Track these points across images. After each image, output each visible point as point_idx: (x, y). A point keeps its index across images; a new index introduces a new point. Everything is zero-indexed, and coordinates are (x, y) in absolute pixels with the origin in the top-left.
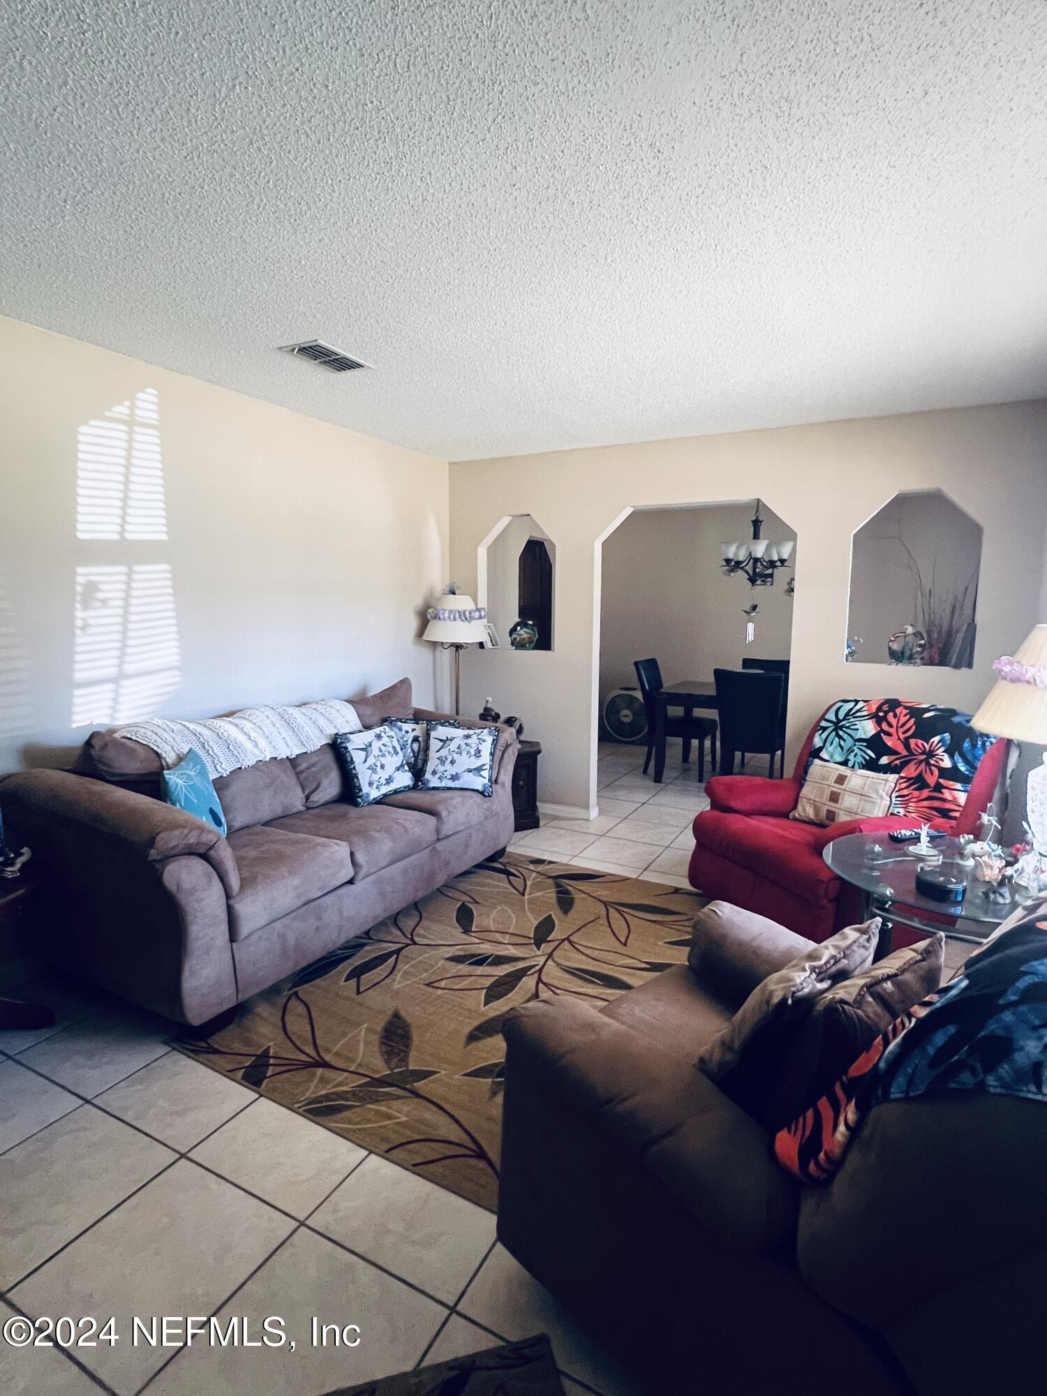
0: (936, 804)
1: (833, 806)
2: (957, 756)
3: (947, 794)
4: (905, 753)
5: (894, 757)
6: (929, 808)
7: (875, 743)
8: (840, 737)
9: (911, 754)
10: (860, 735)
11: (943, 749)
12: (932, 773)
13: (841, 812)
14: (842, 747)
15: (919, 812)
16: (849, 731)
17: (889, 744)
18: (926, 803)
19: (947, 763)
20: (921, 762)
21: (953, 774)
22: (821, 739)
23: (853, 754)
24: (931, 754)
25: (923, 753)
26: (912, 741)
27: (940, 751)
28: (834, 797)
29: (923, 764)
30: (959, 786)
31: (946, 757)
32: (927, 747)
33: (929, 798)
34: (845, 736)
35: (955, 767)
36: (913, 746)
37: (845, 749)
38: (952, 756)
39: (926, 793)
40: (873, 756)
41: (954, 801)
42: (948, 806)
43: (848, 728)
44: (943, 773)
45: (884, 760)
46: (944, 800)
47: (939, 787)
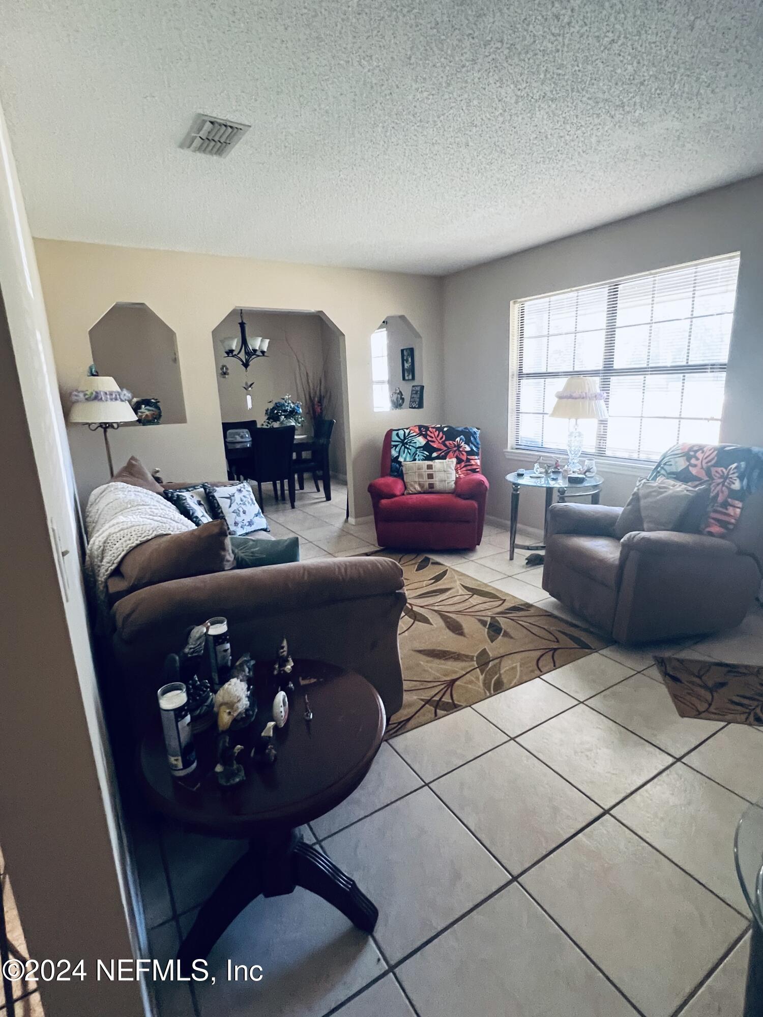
0: (469, 468)
1: (431, 481)
2: (471, 445)
3: (473, 462)
4: (445, 448)
5: (440, 452)
6: (466, 470)
7: (428, 447)
8: (408, 449)
9: (448, 448)
10: (418, 445)
11: (463, 443)
12: (463, 455)
13: (437, 482)
14: (410, 454)
15: (463, 473)
16: (411, 444)
17: (435, 446)
18: (464, 469)
19: (468, 449)
20: (455, 451)
21: (471, 453)
22: (397, 452)
23: (417, 456)
24: (459, 446)
25: (455, 446)
26: (447, 443)
27: (463, 444)
28: (430, 476)
29: (457, 452)
30: (476, 457)
31: (466, 446)
32: (456, 443)
33: (465, 466)
34: (410, 447)
35: (472, 450)
36: (448, 445)
37: (412, 454)
38: (469, 445)
39: (463, 464)
40: (428, 454)
41: (476, 465)
42: (475, 467)
43: (410, 442)
44: (469, 453)
45: (434, 455)
46: (472, 465)
47: (468, 460)
